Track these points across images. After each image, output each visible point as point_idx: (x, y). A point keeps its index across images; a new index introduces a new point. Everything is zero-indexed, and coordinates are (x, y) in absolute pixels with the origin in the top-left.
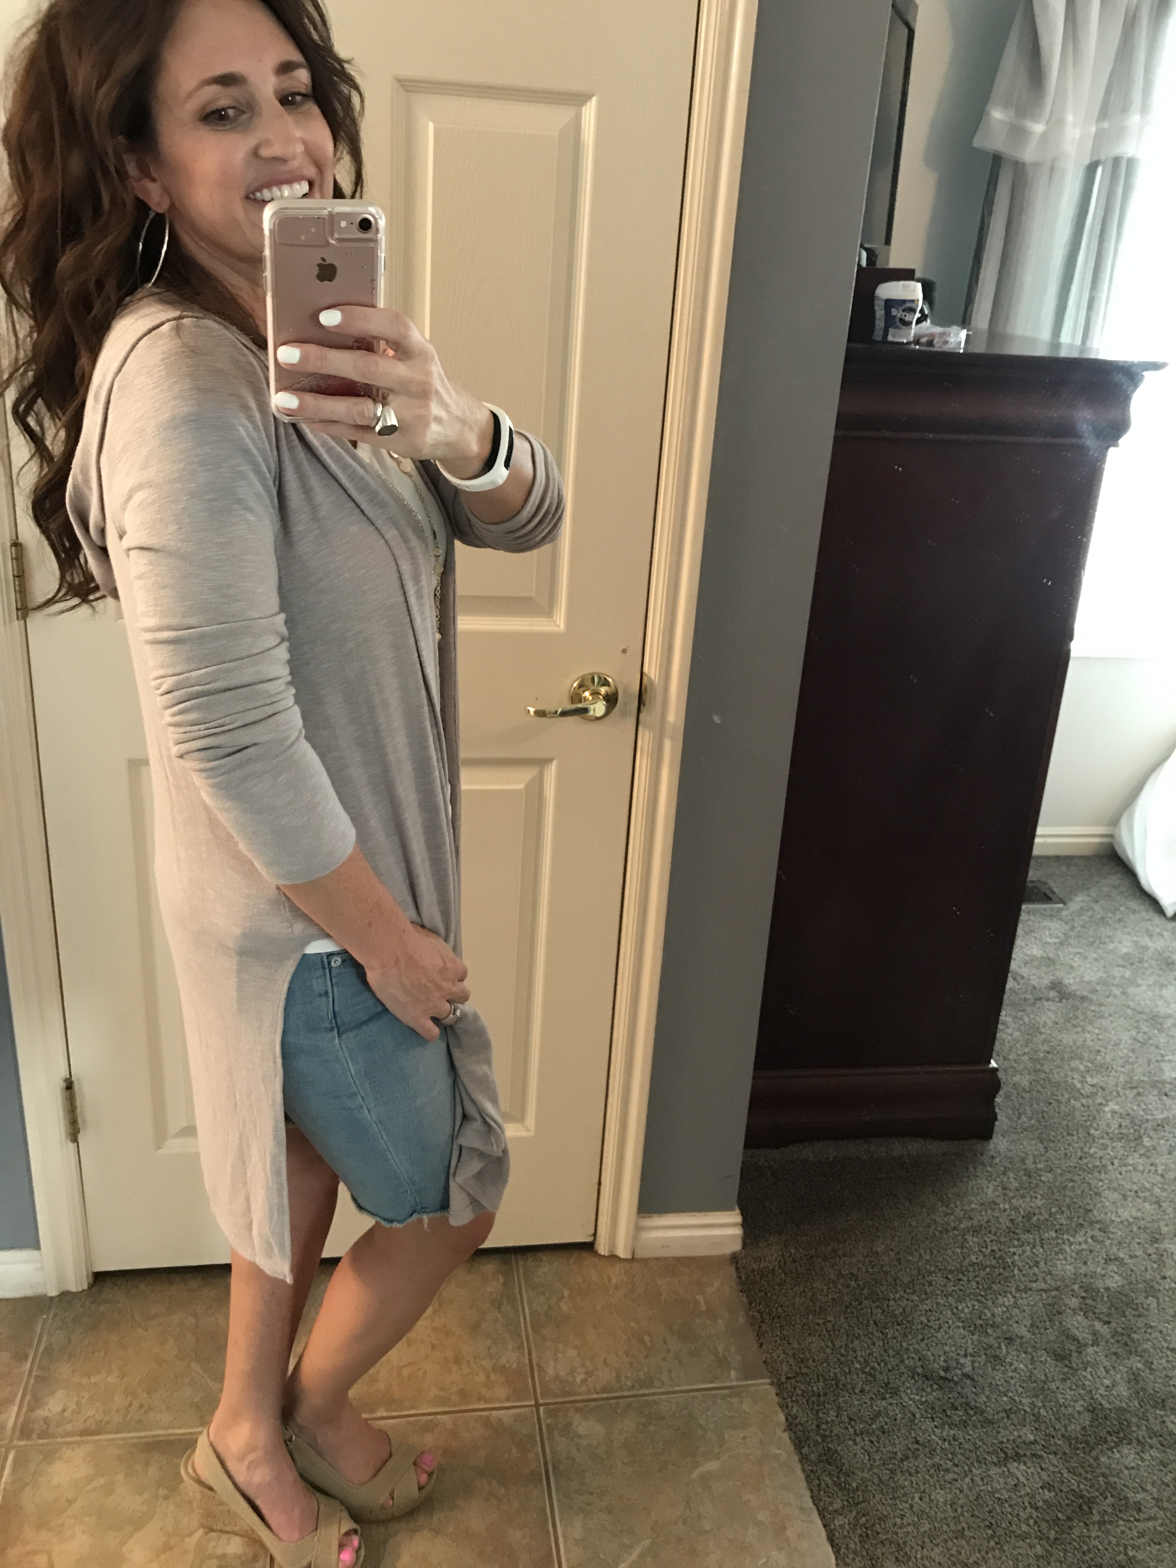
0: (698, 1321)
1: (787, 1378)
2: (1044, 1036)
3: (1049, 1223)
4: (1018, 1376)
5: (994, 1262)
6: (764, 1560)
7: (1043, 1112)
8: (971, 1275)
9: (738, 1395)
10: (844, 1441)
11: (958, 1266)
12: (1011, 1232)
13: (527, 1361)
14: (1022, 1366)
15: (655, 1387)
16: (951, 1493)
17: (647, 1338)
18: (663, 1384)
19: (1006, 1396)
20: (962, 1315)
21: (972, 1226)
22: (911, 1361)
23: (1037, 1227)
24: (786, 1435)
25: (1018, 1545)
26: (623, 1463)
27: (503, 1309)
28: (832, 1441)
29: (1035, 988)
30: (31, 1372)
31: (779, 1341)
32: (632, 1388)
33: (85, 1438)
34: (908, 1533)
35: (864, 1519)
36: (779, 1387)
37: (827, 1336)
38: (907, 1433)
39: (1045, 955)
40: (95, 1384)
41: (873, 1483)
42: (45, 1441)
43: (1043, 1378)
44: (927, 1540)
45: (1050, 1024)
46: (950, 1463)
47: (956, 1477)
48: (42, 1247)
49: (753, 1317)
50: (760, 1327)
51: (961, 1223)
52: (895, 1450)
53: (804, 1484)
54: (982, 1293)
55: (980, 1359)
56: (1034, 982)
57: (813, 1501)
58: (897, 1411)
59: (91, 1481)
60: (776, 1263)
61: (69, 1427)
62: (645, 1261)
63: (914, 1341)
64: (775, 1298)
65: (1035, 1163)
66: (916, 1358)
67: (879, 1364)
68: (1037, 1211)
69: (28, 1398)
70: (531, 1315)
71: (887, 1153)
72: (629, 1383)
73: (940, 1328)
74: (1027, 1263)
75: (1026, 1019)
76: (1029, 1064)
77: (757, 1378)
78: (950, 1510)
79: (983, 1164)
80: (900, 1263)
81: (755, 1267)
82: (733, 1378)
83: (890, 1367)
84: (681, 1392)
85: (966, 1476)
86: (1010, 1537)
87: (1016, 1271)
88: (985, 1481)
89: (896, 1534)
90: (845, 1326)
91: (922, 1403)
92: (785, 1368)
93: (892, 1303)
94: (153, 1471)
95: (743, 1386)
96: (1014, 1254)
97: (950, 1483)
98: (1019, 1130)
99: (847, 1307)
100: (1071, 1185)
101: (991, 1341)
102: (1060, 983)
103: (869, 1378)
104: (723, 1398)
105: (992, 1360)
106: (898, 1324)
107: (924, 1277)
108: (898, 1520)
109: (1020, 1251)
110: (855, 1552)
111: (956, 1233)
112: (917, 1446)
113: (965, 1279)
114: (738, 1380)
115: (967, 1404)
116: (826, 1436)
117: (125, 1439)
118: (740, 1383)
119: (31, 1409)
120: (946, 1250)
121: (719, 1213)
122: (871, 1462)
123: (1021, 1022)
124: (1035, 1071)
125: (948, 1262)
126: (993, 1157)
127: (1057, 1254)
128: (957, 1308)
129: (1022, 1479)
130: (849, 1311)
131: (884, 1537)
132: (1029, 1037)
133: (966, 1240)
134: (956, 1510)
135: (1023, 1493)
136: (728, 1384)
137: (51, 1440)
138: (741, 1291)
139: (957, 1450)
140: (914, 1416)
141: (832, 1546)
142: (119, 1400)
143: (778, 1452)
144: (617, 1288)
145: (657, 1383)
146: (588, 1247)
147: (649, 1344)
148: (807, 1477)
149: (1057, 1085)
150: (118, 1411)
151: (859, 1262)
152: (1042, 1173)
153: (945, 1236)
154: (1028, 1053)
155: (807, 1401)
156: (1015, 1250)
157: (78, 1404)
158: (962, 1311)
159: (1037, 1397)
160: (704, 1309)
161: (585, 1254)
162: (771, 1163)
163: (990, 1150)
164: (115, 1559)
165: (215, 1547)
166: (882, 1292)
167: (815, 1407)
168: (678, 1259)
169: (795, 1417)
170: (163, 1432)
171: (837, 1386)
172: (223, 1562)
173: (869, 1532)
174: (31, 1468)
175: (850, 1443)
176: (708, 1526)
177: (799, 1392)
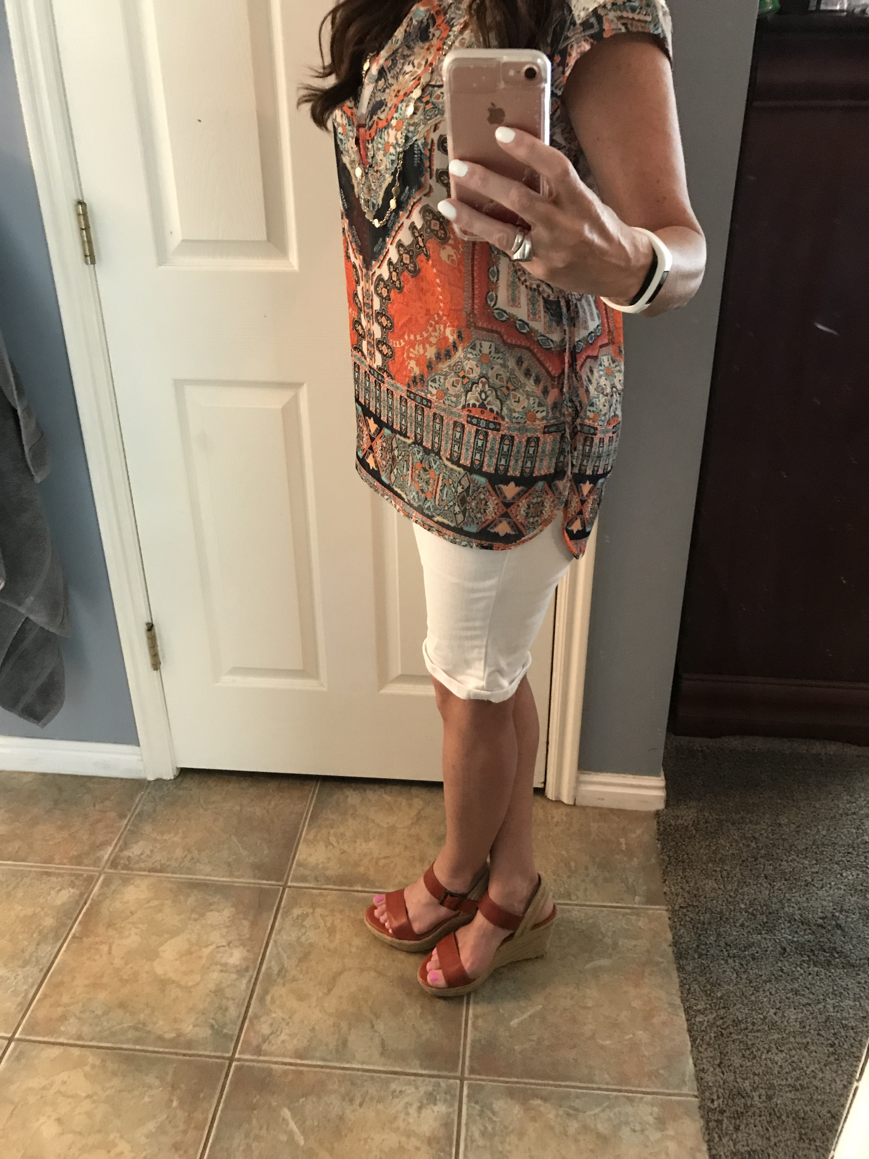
0: (617, 857)
1: (681, 907)
6: (631, 1036)
9: (638, 915)
10: (718, 959)
11: (851, 842)
15: (570, 899)
16: (802, 1012)
17: (573, 864)
18: (578, 898)
20: (845, 880)
22: (791, 909)
24: (670, 950)
28: (707, 958)
30: (126, 826)
31: (680, 880)
33: (152, 874)
34: (758, 1037)
35: (721, 1021)
36: (673, 912)
37: (721, 881)
38: (775, 963)
40: (165, 840)
41: (736, 995)
42: (125, 872)
44: (773, 1045)
46: (807, 991)
47: (810, 1002)
48: (141, 744)
49: (663, 860)
50: (667, 867)
51: (860, 810)
52: (760, 973)
53: (677, 986)
55: (853, 916)
57: (682, 1001)
58: (769, 945)
59: (149, 902)
60: (691, 823)
61: (143, 865)
62: (584, 808)
63: (797, 894)
64: (684, 847)
66: (796, 907)
67: (762, 907)
69: (121, 842)
71: (807, 751)
73: (822, 888)
77: (656, 904)
78: (798, 1026)
80: (798, 834)
81: (673, 822)
82: (636, 902)
83: (771, 911)
84: (591, 906)
85: (819, 1003)
88: (836, 1009)
89: (747, 1036)
90: (739, 875)
91: (793, 942)
92: (679, 900)
93: (784, 863)
94: (191, 901)
95: (643, 908)
97: (804, 1005)
99: (743, 861)
103: (750, 916)
104: (624, 915)
106: (786, 880)
107: (818, 848)
110: (709, 1044)
111: (855, 817)
112: (781, 973)
114: (639, 904)
115: (835, 949)
116: (702, 955)
117: (177, 878)
118: (641, 906)
119: (121, 850)
120: (842, 828)
121: (647, 778)
122: (739, 980)
125: (842, 839)
128: (841, 875)
130: (744, 864)
131: (736, 1037)
134: (804, 1027)
136: (630, 905)
137: (129, 872)
138: (658, 839)
139: (818, 983)
140: (785, 949)
141: (690, 1037)
142: (179, 853)
143: (661, 960)
144: (557, 824)
145: (573, 897)
146: (541, 792)
147: (573, 868)
148: (681, 981)
150: (176, 859)
151: (763, 829)
153: (844, 818)
155: (693, 926)
157: (152, 851)
160: (624, 847)
162: (705, 748)
164: (152, 955)
165: (221, 957)
166: (777, 854)
167: (699, 932)
168: (612, 810)
169: (681, 937)
170: (203, 877)
171: (721, 919)
172: (225, 968)
173: (723, 1031)
174: (113, 887)
175: (722, 962)
176: (590, 1004)
177: (688, 919)
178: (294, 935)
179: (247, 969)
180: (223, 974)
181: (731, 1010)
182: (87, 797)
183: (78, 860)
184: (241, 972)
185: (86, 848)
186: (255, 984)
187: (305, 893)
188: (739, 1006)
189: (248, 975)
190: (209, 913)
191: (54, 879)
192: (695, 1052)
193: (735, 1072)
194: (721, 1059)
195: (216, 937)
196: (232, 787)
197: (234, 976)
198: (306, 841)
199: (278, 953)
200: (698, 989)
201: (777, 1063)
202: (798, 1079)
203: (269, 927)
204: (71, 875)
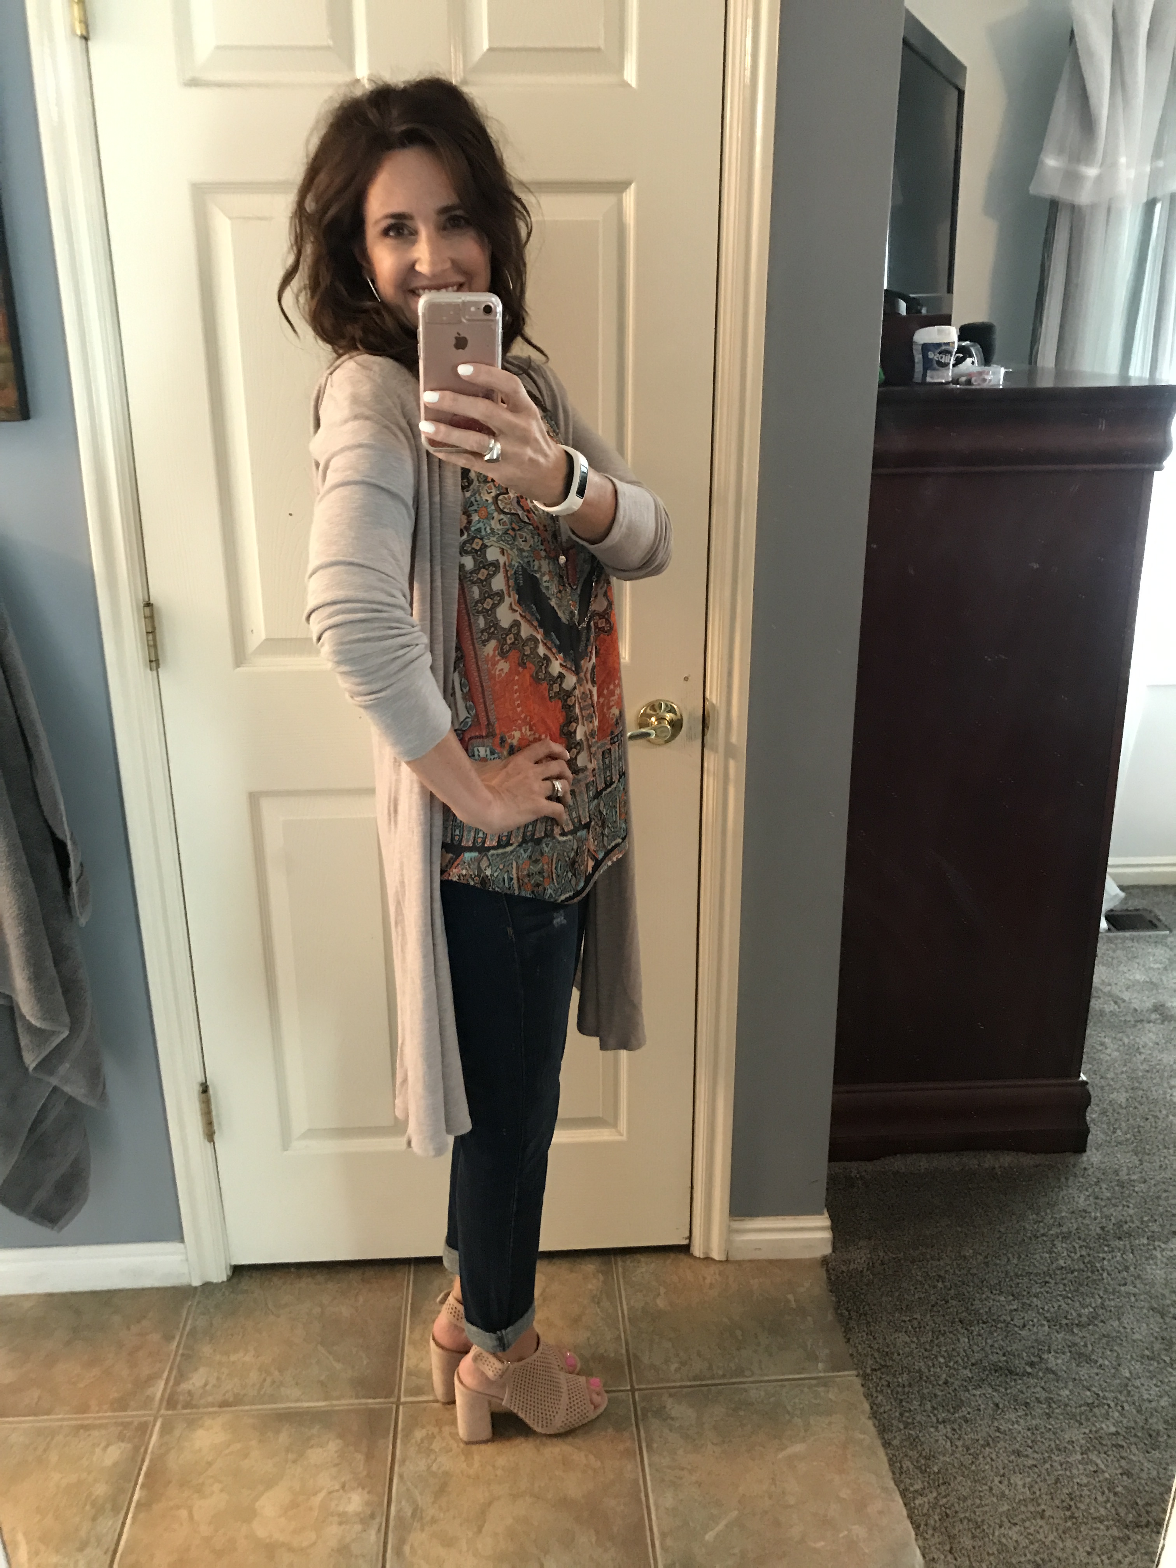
0: (789, 1318)
1: (873, 1370)
2: (1143, 1056)
3: (1140, 1231)
4: (1102, 1372)
5: (1082, 1266)
6: (846, 1533)
7: (1139, 1126)
8: (1059, 1277)
9: (825, 1385)
10: (926, 1427)
11: (1045, 1269)
12: (1103, 1238)
13: (624, 1351)
14: (1107, 1363)
15: (745, 1376)
16: (1029, 1477)
17: (739, 1333)
18: (753, 1374)
19: (1089, 1390)
20: (1048, 1315)
21: (1062, 1233)
22: (995, 1355)
23: (1129, 1234)
24: (870, 1423)
25: (1095, 1525)
26: (712, 1443)
27: (602, 1304)
28: (914, 1428)
29: (1136, 1010)
30: (176, 1352)
31: (865, 1337)
32: (724, 1376)
33: (224, 1409)
34: (986, 1512)
35: (945, 1500)
36: (865, 1377)
37: (913, 1332)
38: (990, 1423)
39: (1148, 980)
40: (234, 1363)
41: (954, 1466)
42: (188, 1411)
43: (1128, 1375)
44: (1004, 1519)
45: (1151, 1044)
46: (1030, 1450)
47: (1034, 1462)
48: (186, 1239)
49: (841, 1315)
51: (1049, 1230)
52: (977, 1437)
53: (886, 1466)
54: (1070, 1295)
55: (1063, 1356)
56: (1136, 1004)
57: (895, 1482)
58: (980, 1402)
59: (229, 1445)
60: (865, 1266)
61: (210, 1399)
62: (739, 1263)
63: (1000, 1338)
64: (862, 1297)
65: (1128, 1174)
66: (1001, 1353)
68: (1128, 1219)
69: (174, 1373)
70: (629, 1309)
71: (979, 1165)
72: (721, 1373)
73: (1024, 1326)
74: (1116, 1268)
75: (1126, 1041)
76: (1127, 1083)
77: (844, 1370)
78: (1028, 1492)
79: (1075, 1176)
80: (988, 1266)
81: (844, 1268)
82: (821, 1369)
83: (973, 1361)
84: (769, 1381)
85: (1045, 1462)
86: (1087, 1518)
87: (1105, 1275)
88: (1064, 1466)
89: (975, 1512)
90: (931, 1323)
92: (870, 1362)
93: (978, 1303)
94: (283, 1438)
95: (829, 1377)
96: (1104, 1259)
97: (1029, 1468)
98: (1113, 1144)
99: (933, 1306)
100: (1164, 1195)
101: (1077, 1340)
102: (1163, 1006)
103: (952, 1371)
104: (810, 1387)
105: (1077, 1357)
106: (984, 1323)
107: (1012, 1280)
108: (978, 1501)
109: (1110, 1257)
110: (934, 1529)
111: (1045, 1238)
112: (998, 1434)
113: (1053, 1282)
114: (825, 1372)
115: (1051, 1398)
116: (908, 1424)
117: (257, 1410)
118: (827, 1374)
119: (177, 1383)
120: (1034, 1254)
121: (809, 1217)
122: (954, 1448)
123: (1121, 1043)
124: (1132, 1089)
125: (1036, 1266)
126: (1085, 1169)
127: (1147, 1259)
128: (1043, 1309)
129: (1102, 1466)
130: (935, 1309)
131: (962, 1516)
132: (1127, 1057)
133: (1054, 1245)
134: (1034, 1493)
135: (1101, 1478)
136: (815, 1375)
137: (194, 1410)
138: (831, 1291)
139: (1039, 1438)
140: (997, 1405)
141: (912, 1523)
142: (254, 1376)
144: (711, 1286)
145: (747, 1373)
146: (685, 1249)
147: (740, 1338)
148: (890, 1460)
149: (1155, 1102)
150: (254, 1385)
151: (948, 1265)
152: (1136, 1184)
153: (1034, 1241)
154: (1126, 1072)
155: (892, 1391)
156: (1105, 1255)
157: (218, 1379)
158: (1048, 1311)
159: (1121, 1392)
160: (793, 1305)
161: (682, 1256)
162: (864, 1174)
163: (1083, 1163)
164: (248, 1514)
165: (337, 1505)
166: (968, 1292)
167: (899, 1397)
168: (770, 1262)
169: (879, 1406)
170: (292, 1405)
171: (921, 1378)
172: (343, 1519)
173: (948, 1511)
174: (177, 1433)
175: (932, 1430)
176: (792, 1501)
177: (885, 1383)
178: (422, 1465)
179: (372, 1516)
180: (343, 1526)
181: (952, 1485)
182: (117, 1319)
183: (121, 1404)
184: (366, 1520)
185: (129, 1386)
186: (386, 1534)
187: (425, 1409)
188: (960, 1478)
189: (375, 1524)
190: (309, 1451)
191: (95, 1433)
192: (920, 1542)
193: (969, 1556)
194: (950, 1543)
195: (326, 1481)
196: (305, 1283)
197: (358, 1527)
198: (413, 1343)
199: (408, 1490)
200: (911, 1467)
201: (1011, 1538)
202: (1037, 1553)
203: (390, 1459)
204: (116, 1424)
